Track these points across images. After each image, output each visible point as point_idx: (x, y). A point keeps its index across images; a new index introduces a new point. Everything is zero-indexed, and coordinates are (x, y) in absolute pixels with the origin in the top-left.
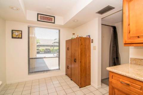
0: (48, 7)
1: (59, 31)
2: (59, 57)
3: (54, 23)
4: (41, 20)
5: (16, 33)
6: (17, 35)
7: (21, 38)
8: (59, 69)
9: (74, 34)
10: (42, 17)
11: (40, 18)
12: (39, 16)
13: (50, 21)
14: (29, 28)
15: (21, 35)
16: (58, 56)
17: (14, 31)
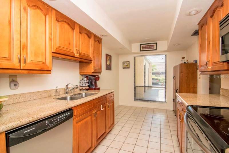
0: (147, 38)
1: (166, 55)
2: (166, 88)
3: (156, 50)
4: (143, 50)
5: (126, 64)
6: (126, 66)
7: (129, 68)
8: (166, 102)
9: (183, 58)
10: (144, 47)
11: (142, 48)
12: (141, 47)
13: (152, 48)
14: (135, 58)
15: (129, 65)
16: (164, 86)
17: (124, 63)
